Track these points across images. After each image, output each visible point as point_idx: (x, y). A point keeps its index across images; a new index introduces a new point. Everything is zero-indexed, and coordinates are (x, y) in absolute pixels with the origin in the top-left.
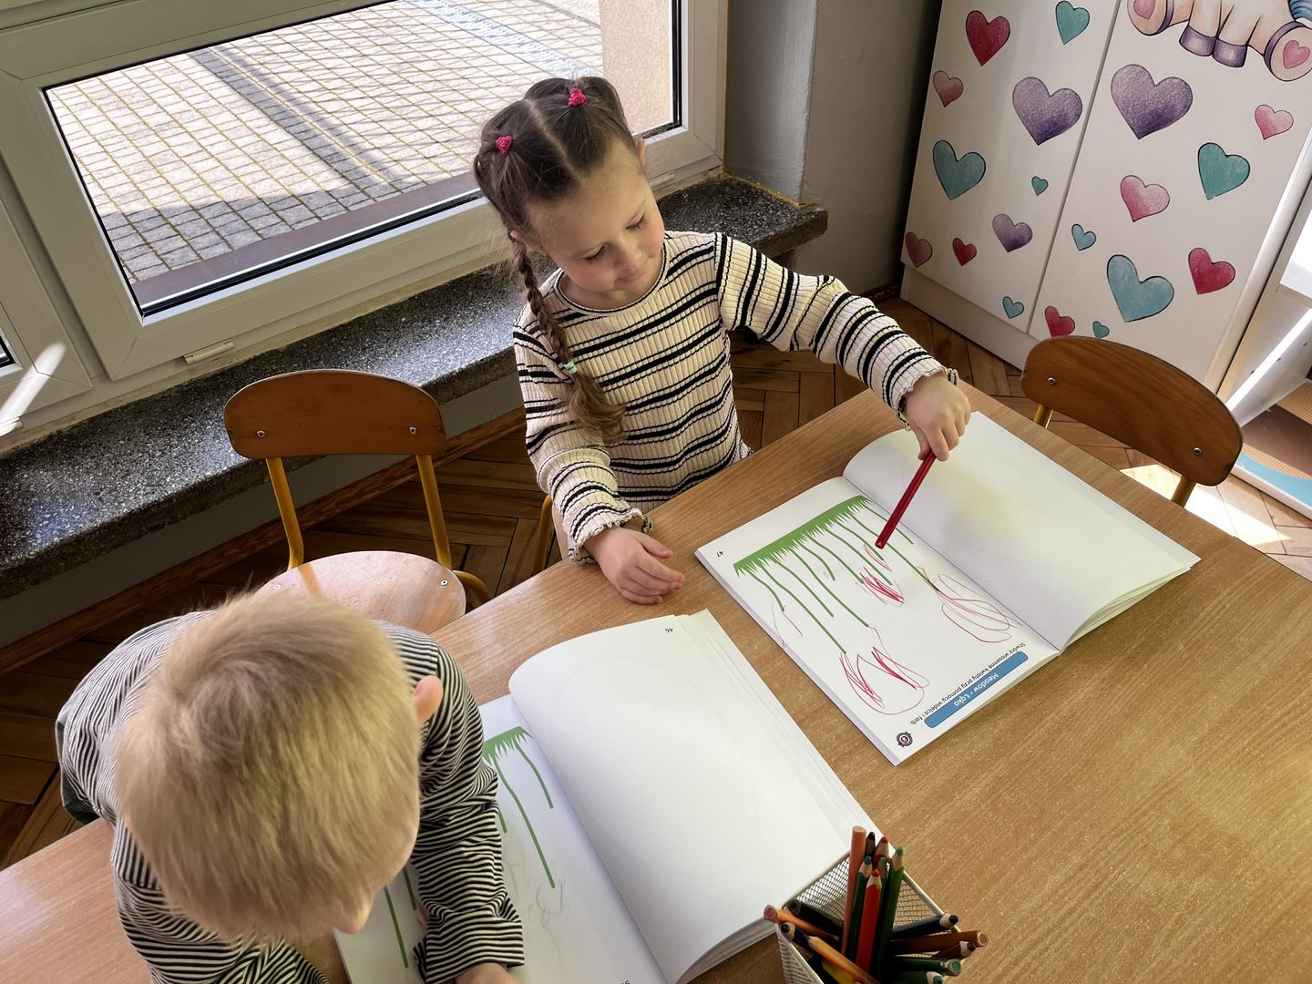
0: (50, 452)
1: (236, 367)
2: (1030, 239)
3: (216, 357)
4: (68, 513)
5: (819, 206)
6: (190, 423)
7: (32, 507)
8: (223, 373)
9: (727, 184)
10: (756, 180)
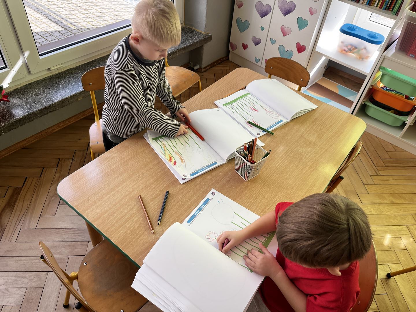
0: (17, 93)
1: (63, 72)
2: (261, 42)
3: (57, 69)
4: (28, 107)
5: (210, 33)
6: (54, 86)
7: (17, 106)
8: (59, 73)
9: (185, 28)
10: (193, 26)
